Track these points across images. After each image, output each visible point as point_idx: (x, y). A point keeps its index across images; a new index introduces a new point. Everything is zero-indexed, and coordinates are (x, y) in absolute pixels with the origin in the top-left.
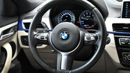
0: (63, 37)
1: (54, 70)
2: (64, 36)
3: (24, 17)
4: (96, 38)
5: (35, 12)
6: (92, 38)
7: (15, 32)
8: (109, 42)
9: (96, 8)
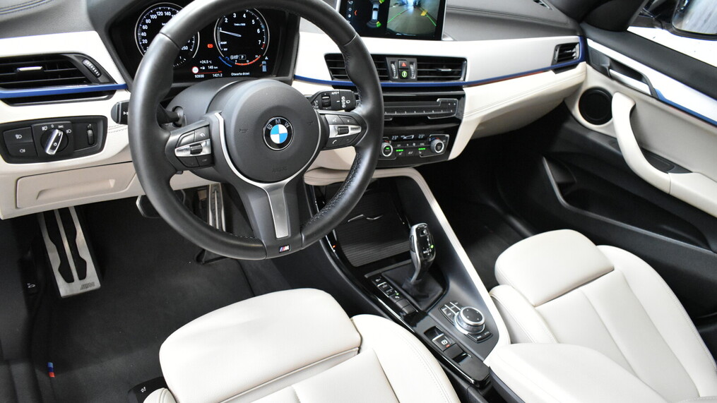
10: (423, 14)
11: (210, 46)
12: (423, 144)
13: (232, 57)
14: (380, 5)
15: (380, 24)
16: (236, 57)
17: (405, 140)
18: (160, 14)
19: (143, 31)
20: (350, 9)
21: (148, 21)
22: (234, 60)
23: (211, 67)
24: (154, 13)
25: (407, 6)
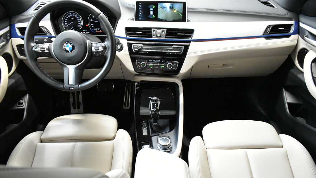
0: (68, 49)
1: (62, 86)
2: (68, 47)
3: (17, 19)
4: (105, 48)
5: (32, 12)
6: (101, 49)
7: (8, 41)
8: (121, 49)
9: (102, 14)
10: (175, 11)
11: (87, 25)
12: (163, 65)
13: (95, 29)
14: (154, 9)
15: (154, 16)
16: (96, 29)
17: (155, 62)
18: (71, 15)
19: (66, 20)
20: (140, 11)
21: (67, 18)
22: (95, 30)
23: (87, 32)
24: (69, 15)
25: (166, 8)
